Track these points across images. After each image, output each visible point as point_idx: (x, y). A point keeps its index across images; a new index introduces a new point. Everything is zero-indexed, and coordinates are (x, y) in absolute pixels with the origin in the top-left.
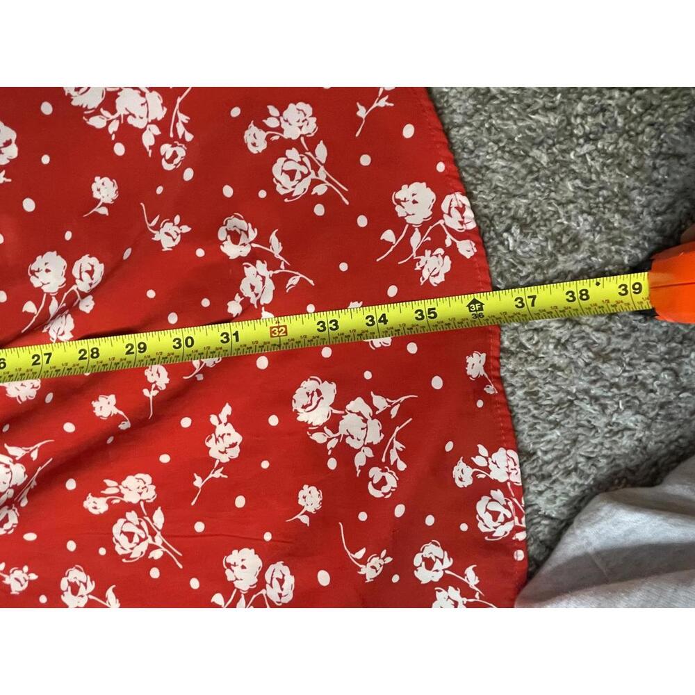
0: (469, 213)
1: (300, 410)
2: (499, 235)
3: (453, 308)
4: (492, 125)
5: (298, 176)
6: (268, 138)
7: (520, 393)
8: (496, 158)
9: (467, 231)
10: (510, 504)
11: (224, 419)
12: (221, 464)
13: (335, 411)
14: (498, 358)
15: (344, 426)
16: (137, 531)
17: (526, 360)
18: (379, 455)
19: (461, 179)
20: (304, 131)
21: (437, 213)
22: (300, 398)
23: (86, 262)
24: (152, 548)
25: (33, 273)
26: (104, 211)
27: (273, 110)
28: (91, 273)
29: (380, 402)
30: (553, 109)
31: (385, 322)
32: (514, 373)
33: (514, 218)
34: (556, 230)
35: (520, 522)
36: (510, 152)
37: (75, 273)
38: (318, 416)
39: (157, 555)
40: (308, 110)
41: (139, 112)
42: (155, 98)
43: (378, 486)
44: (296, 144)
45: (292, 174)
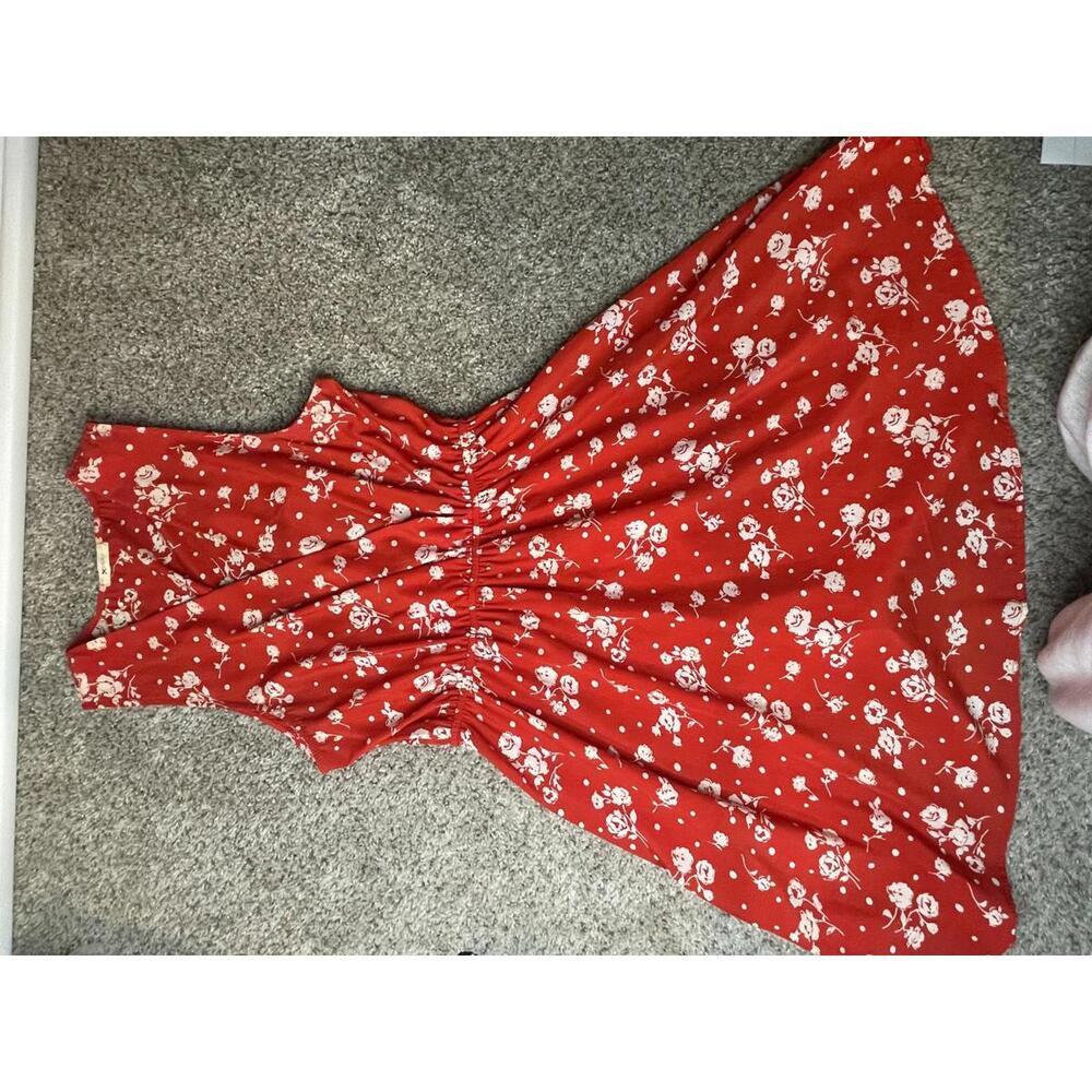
0: (989, 317)
1: (887, 424)
2: (1005, 329)
4: (1000, 269)
5: (891, 295)
6: (873, 275)
8: (1002, 287)
9: (988, 326)
10: (1014, 479)
11: (844, 429)
12: (839, 456)
13: (909, 425)
14: (1005, 398)
15: (914, 434)
16: (788, 494)
18: (937, 446)
19: (983, 298)
20: (894, 271)
21: (970, 315)
22: (887, 418)
23: (765, 341)
24: (796, 504)
25: (734, 347)
26: (776, 314)
27: (876, 260)
28: (767, 347)
29: (936, 420)
30: (1036, 261)
32: (1014, 407)
33: (1014, 320)
34: (1038, 326)
35: (1020, 490)
36: (1011, 284)
37: (758, 348)
38: (897, 428)
39: (799, 508)
40: (897, 260)
41: (804, 260)
42: (814, 254)
43: (939, 462)
44: (888, 278)
45: (887, 294)
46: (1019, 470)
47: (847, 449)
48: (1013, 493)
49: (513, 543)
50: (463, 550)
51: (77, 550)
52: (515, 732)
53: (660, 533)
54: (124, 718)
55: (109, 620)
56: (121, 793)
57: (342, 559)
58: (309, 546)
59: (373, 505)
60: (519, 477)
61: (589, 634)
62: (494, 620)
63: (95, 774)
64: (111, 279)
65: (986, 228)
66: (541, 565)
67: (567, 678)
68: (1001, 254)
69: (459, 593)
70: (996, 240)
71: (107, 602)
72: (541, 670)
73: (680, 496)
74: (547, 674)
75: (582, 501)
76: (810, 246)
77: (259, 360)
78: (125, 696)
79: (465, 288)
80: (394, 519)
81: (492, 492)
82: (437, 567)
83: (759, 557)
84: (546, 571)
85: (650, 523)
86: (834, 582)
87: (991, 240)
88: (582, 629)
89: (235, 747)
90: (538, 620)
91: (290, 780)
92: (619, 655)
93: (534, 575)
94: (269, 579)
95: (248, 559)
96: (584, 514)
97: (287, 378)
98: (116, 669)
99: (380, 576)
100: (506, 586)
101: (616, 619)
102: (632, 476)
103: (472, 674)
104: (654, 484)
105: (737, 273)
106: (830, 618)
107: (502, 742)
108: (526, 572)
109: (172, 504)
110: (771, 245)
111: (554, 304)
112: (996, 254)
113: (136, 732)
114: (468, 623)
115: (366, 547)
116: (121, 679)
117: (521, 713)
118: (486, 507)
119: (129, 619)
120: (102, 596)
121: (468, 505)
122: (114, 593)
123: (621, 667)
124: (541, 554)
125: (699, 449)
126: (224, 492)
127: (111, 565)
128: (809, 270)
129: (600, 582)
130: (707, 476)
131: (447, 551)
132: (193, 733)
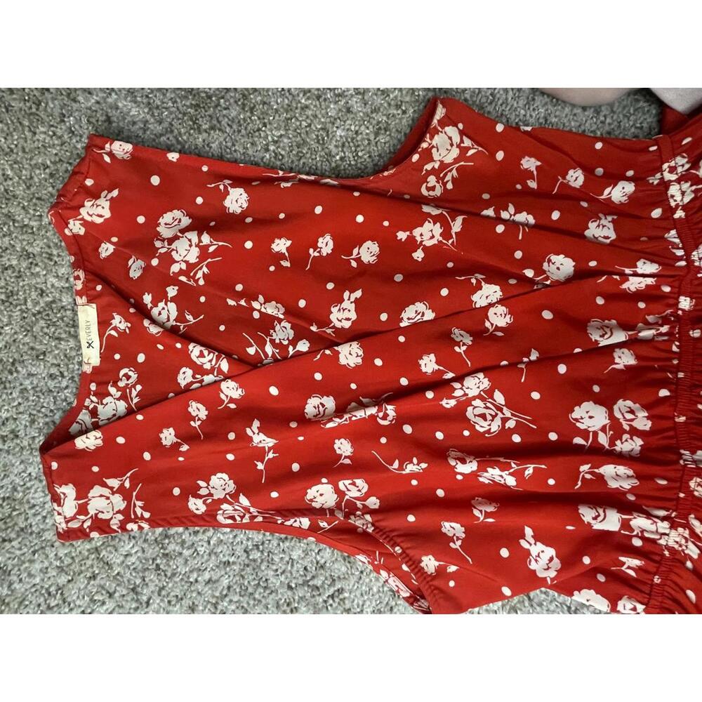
50: (665, 329)
55: (94, 413)
57: (466, 333)
69: (664, 393)
71: (93, 387)
78: (128, 516)
80: (551, 278)
82: (626, 351)
94: (350, 354)
98: (115, 477)
99: (525, 360)
115: (499, 318)
116: (121, 490)
120: (85, 379)
122: (104, 376)
126: (281, 245)
127: (101, 336)
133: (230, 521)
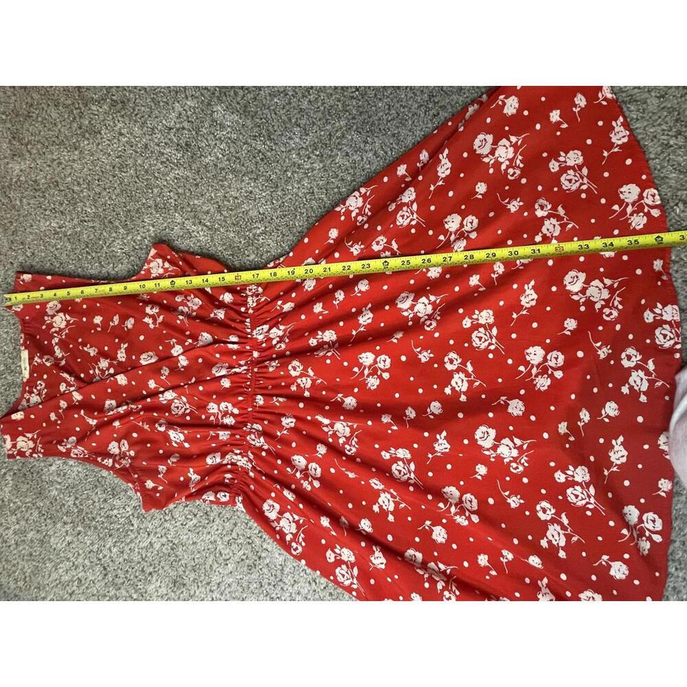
0: (657, 197)
1: (567, 284)
2: (672, 208)
3: (648, 240)
4: (670, 158)
5: (573, 181)
6: (559, 166)
7: (680, 281)
8: (671, 173)
9: (656, 205)
10: (673, 331)
11: (530, 287)
12: (526, 308)
13: (585, 286)
14: (669, 264)
15: (588, 293)
16: (484, 336)
17: (684, 265)
18: (608, 303)
19: (654, 182)
20: (576, 162)
21: (641, 197)
22: (567, 279)
23: (470, 218)
24: (490, 344)
25: (446, 223)
26: (480, 197)
27: (562, 154)
28: (471, 223)
29: (608, 282)
31: (612, 245)
32: (677, 271)
33: (680, 200)
35: (678, 339)
36: (679, 170)
37: (465, 223)
38: (576, 288)
39: (492, 347)
40: (579, 153)
41: (503, 155)
42: (511, 150)
43: (608, 316)
44: (572, 168)
45: (570, 181)
46: (678, 325)
47: (534, 303)
48: (672, 342)
49: (279, 365)
50: (245, 368)
51: (12, 353)
52: (274, 500)
53: (385, 362)
54: (35, 465)
55: (28, 401)
56: (31, 513)
57: (167, 369)
58: (146, 359)
59: (188, 333)
60: (284, 317)
61: (330, 433)
62: (263, 420)
63: (17, 500)
64: (36, 176)
65: (660, 125)
66: (299, 381)
67: (313, 465)
68: (671, 146)
69: (241, 398)
70: (668, 135)
71: (27, 389)
72: (295, 457)
73: (399, 335)
74: (300, 460)
75: (329, 336)
76: (507, 144)
77: (122, 231)
78: (34, 450)
79: (255, 179)
80: (201, 343)
81: (266, 327)
82: (226, 379)
83: (460, 384)
84: (302, 386)
85: (377, 354)
86: (516, 408)
87: (663, 134)
88: (325, 429)
89: (99, 490)
90: (294, 420)
91: (131, 517)
92: (351, 450)
93: (294, 388)
94: (122, 380)
95: (111, 365)
96: (331, 345)
97: (138, 243)
98: (30, 433)
99: (190, 382)
100: (272, 395)
101: (350, 424)
102: (366, 319)
103: (247, 456)
104: (382, 325)
105: (449, 165)
106: (510, 436)
107: (265, 507)
108: (288, 386)
109: (67, 326)
110: (477, 143)
111: (316, 190)
112: (668, 146)
113: (41, 475)
114: (246, 420)
115: (183, 362)
116: (32, 439)
117: (278, 487)
118: (261, 338)
119: (39, 401)
120: (25, 385)
121: (249, 336)
122: (31, 384)
123: (351, 459)
124: (298, 374)
125: (416, 299)
126: (98, 320)
127: (30, 364)
128: (507, 163)
129: (340, 395)
130: (422, 320)
131: (234, 367)
132: (74, 478)
133: (75, 456)
